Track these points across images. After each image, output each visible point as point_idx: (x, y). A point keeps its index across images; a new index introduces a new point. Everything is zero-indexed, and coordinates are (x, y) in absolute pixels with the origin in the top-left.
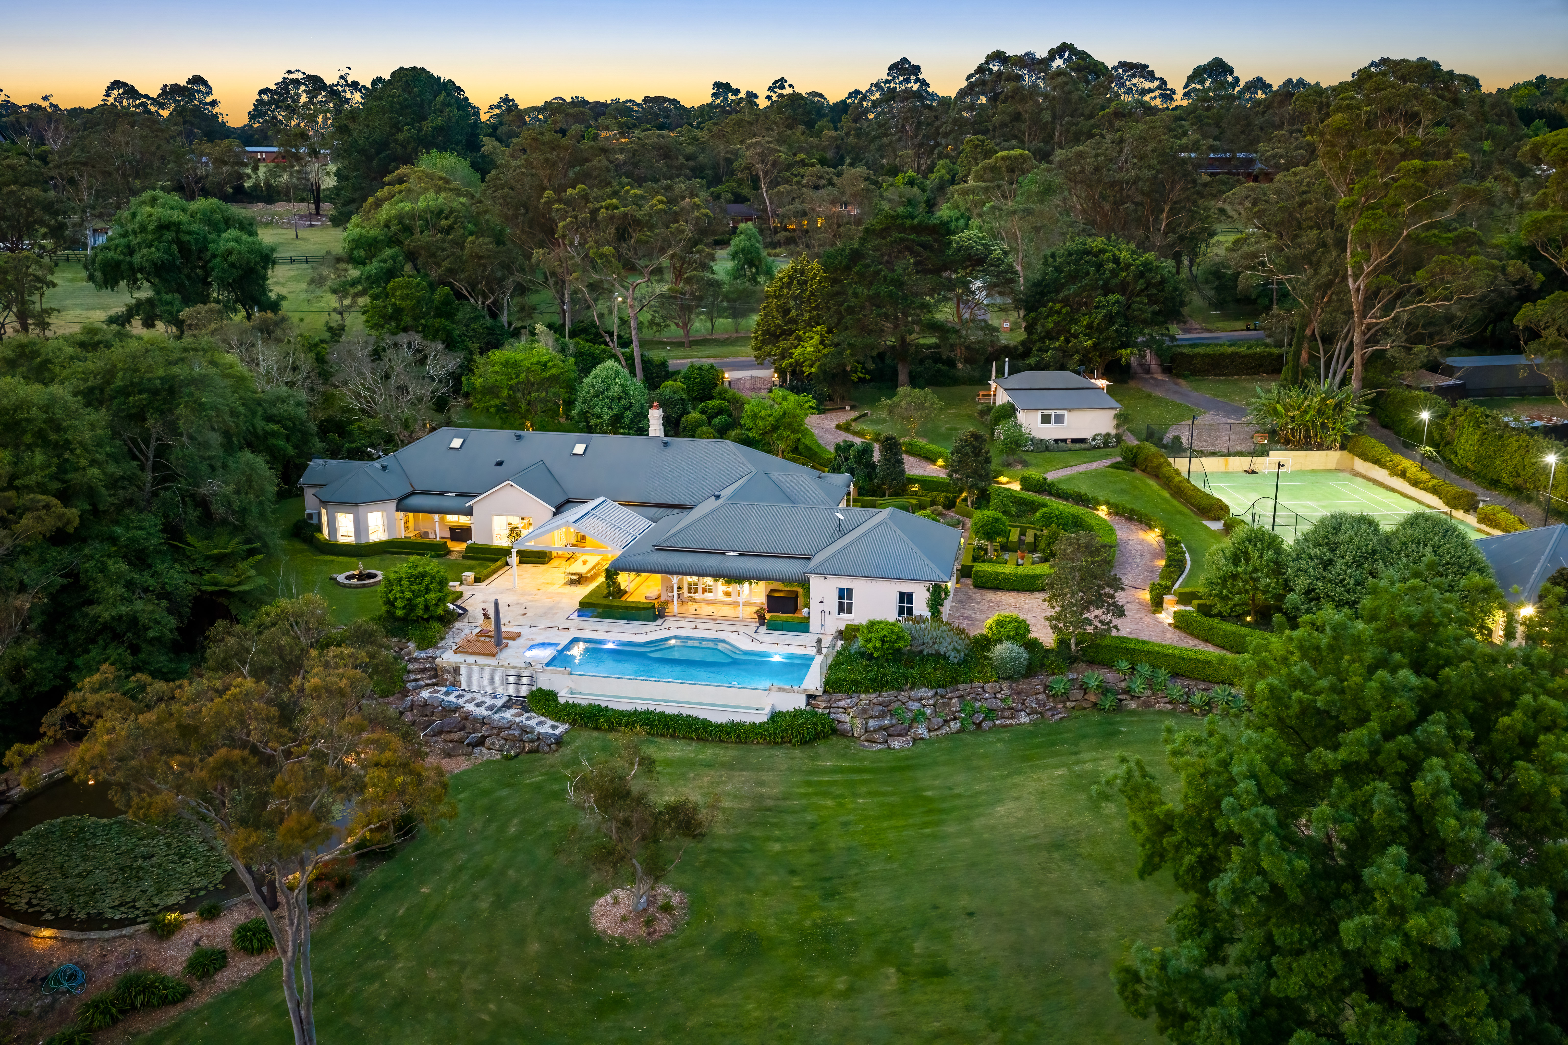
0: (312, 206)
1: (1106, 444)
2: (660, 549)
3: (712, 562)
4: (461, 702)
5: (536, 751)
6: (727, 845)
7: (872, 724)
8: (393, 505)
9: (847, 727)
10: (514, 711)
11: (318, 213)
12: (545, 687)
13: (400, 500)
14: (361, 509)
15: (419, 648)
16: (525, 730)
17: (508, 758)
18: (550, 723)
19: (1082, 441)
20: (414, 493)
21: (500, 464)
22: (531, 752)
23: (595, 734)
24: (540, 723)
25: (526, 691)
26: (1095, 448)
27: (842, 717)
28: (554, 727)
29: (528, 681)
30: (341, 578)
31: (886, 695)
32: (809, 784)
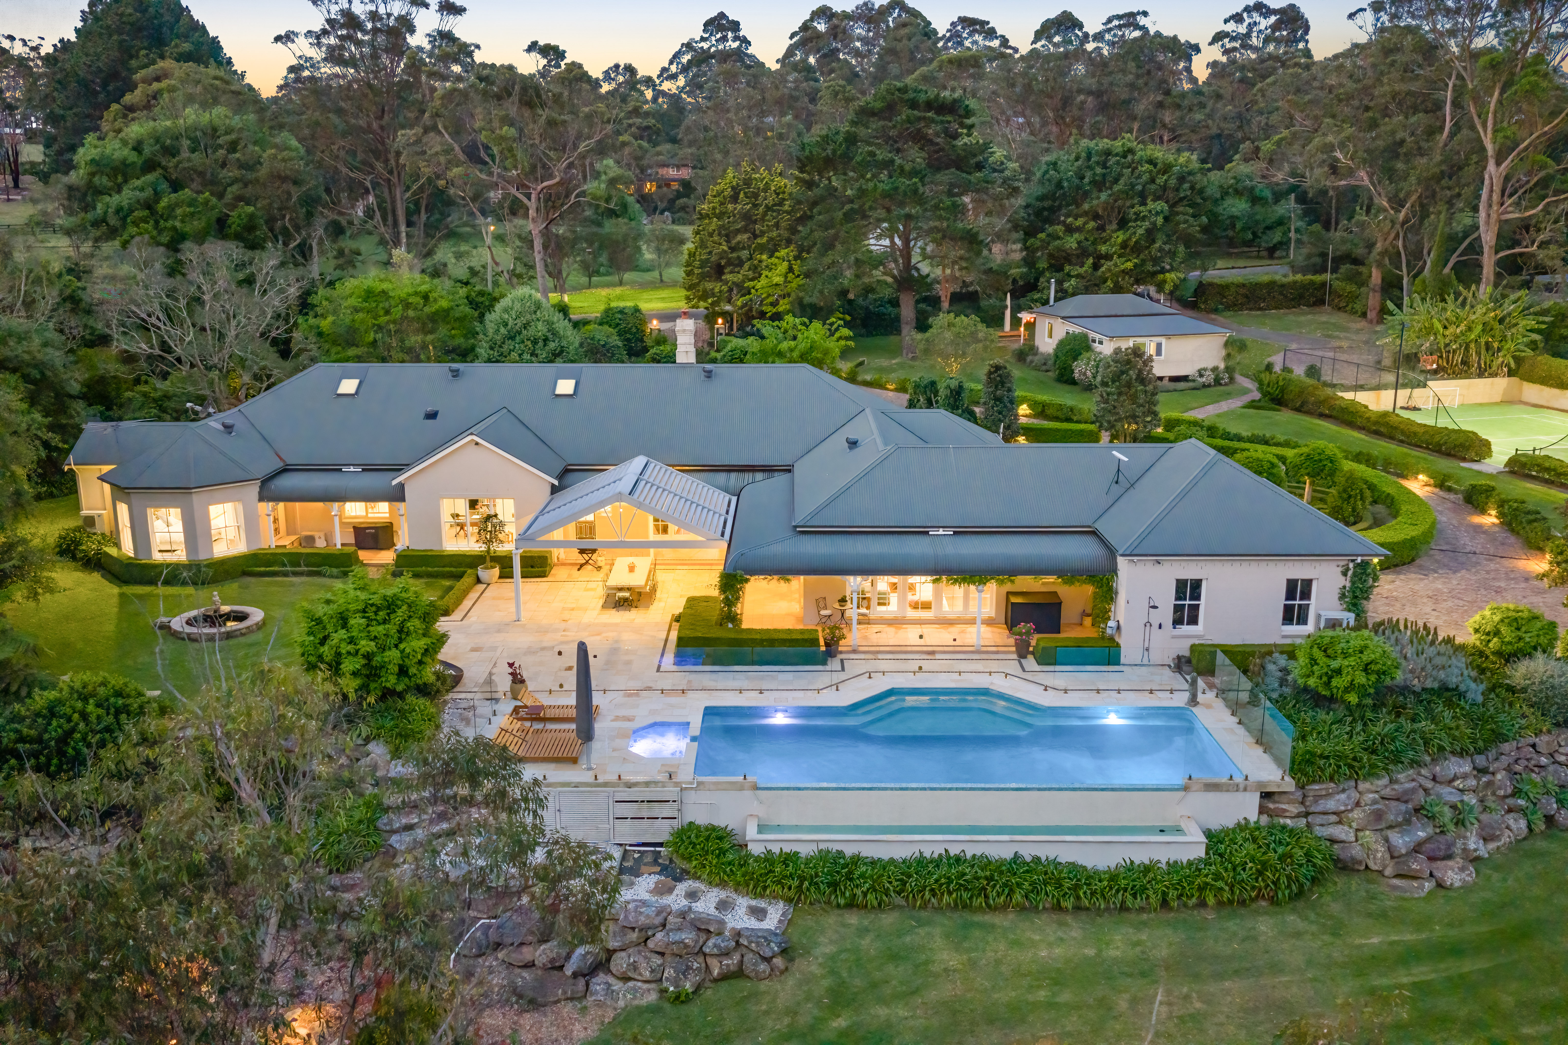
1: (1217, 382)
3: (915, 547)
5: (739, 973)
7: (1401, 841)
8: (253, 490)
9: (1356, 851)
10: (649, 881)
11: (16, 185)
12: (702, 819)
13: (265, 482)
14: (197, 499)
16: (703, 927)
17: (679, 999)
18: (746, 901)
19: (1184, 378)
20: (285, 470)
21: (432, 416)
22: (725, 977)
23: (853, 919)
24: (722, 906)
25: (662, 831)
27: (1340, 832)
28: (759, 913)
29: (666, 810)
30: (177, 623)
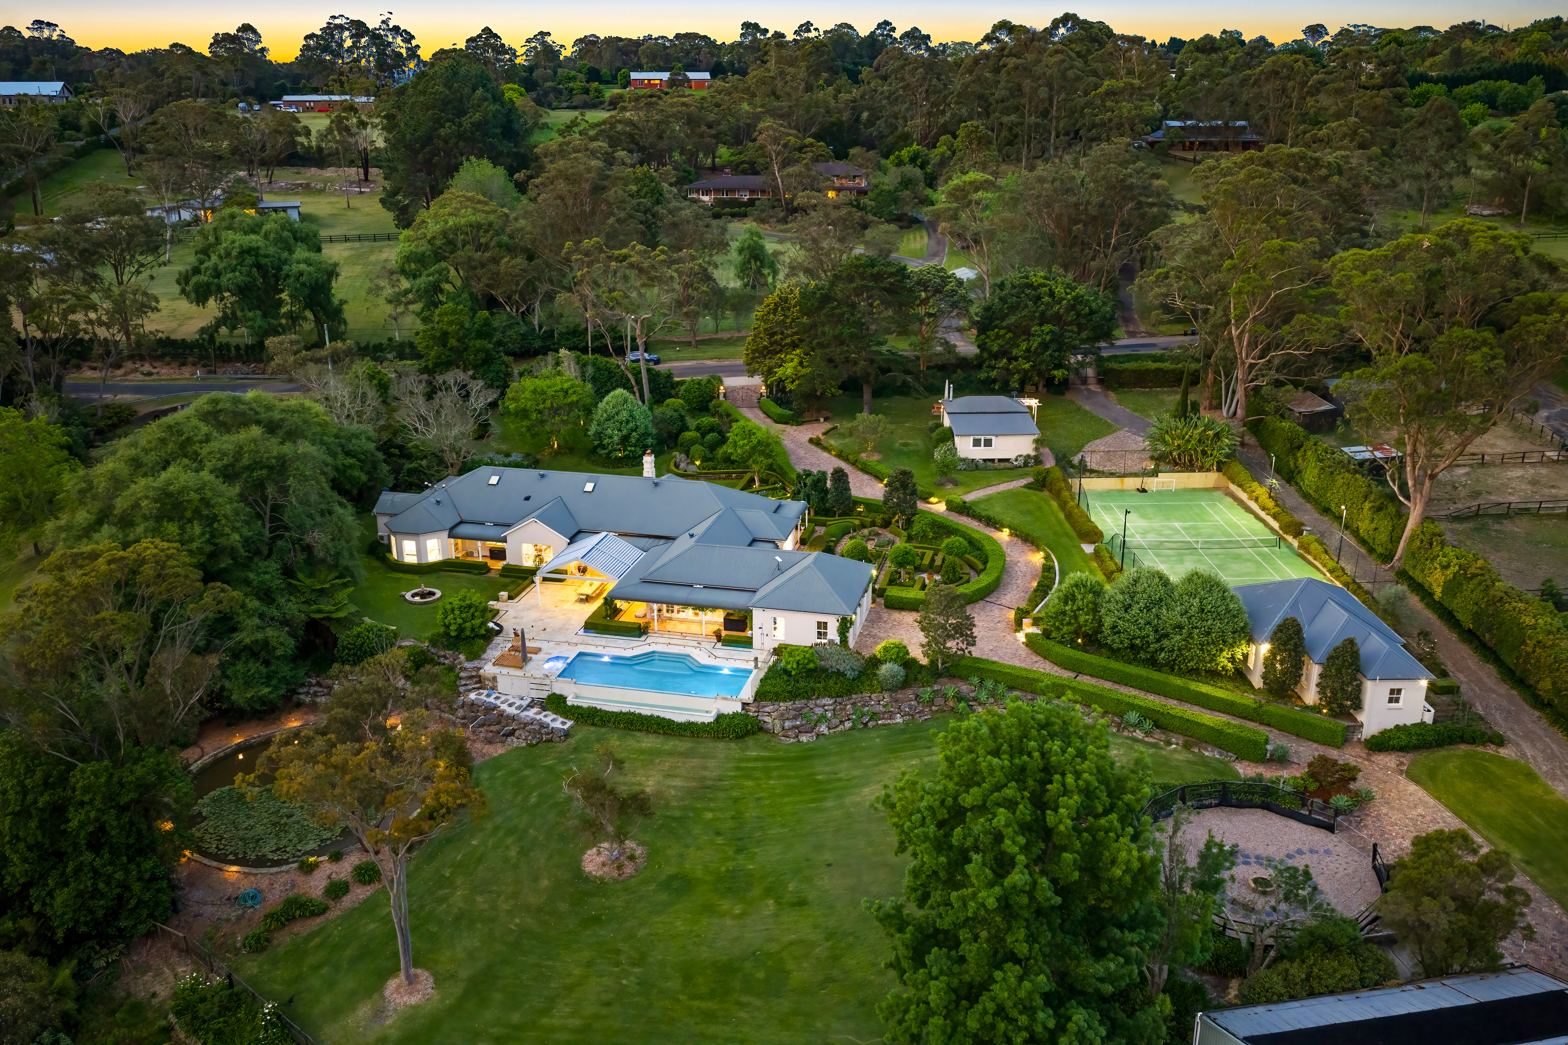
0: (361, 170)
1: (1026, 464)
2: (645, 582)
3: (682, 594)
4: (498, 702)
5: (550, 741)
6: (677, 813)
7: (787, 724)
8: (446, 534)
9: (770, 726)
10: (535, 710)
11: (366, 179)
12: (558, 692)
13: (451, 529)
14: (422, 538)
15: (468, 660)
16: (543, 725)
17: (531, 746)
18: (561, 719)
19: (1007, 460)
20: (461, 522)
21: (527, 499)
22: (547, 741)
23: (592, 729)
24: (553, 720)
25: (545, 695)
26: (1017, 467)
27: (767, 719)
28: (563, 723)
29: (546, 688)
30: (408, 596)
31: (799, 703)
32: (738, 769)
